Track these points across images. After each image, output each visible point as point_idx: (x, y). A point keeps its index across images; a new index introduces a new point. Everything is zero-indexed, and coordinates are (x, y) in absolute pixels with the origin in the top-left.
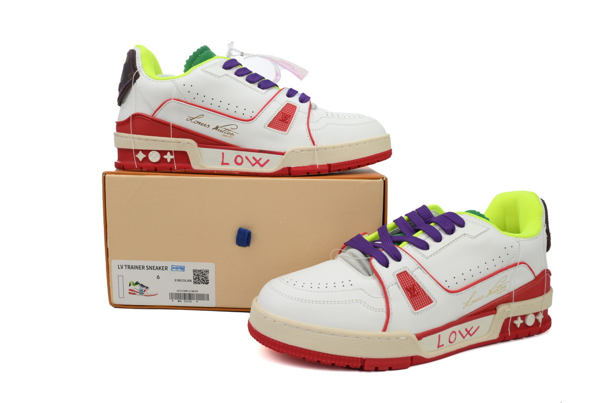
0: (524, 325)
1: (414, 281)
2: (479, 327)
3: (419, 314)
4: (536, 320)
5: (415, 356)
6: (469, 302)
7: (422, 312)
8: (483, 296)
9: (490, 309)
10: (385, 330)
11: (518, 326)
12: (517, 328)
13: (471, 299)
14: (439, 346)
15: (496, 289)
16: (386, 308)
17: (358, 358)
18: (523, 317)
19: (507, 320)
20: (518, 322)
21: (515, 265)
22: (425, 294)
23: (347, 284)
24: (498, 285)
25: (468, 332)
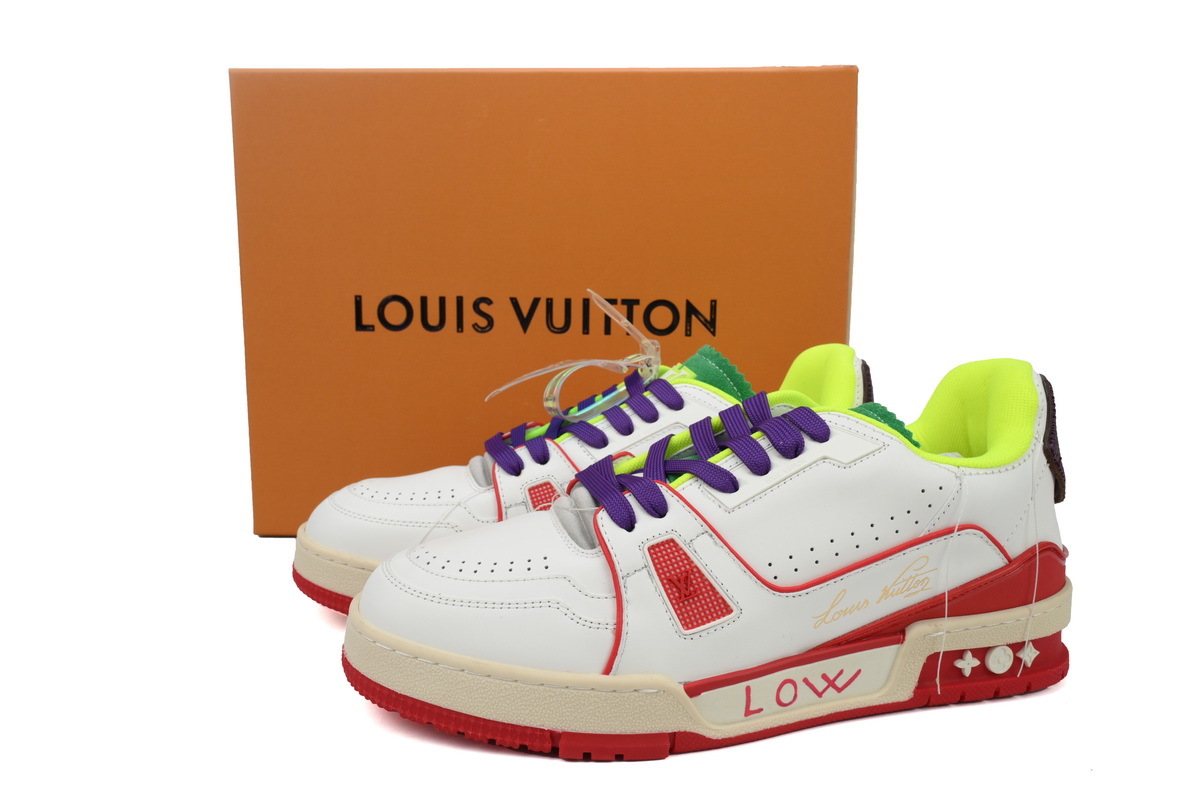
0: (982, 671)
1: (690, 562)
2: (859, 672)
3: (696, 636)
4: (1017, 661)
5: (680, 733)
6: (828, 613)
7: (704, 634)
8: (867, 601)
9: (888, 631)
10: (608, 670)
11: (967, 673)
12: (962, 676)
13: (832, 607)
14: (748, 712)
15: (901, 586)
16: (615, 621)
17: (543, 730)
18: (981, 653)
19: (932, 659)
20: (968, 664)
21: (949, 531)
22: (716, 593)
23: (538, 565)
24: (906, 576)
25: (831, 683)
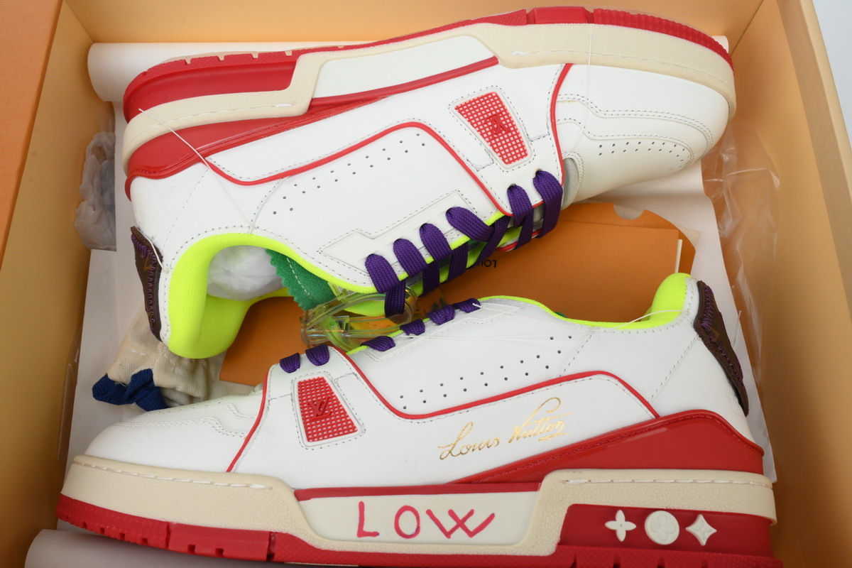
1: (332, 393)
2: (492, 516)
3: (316, 449)
5: (281, 534)
6: (455, 445)
7: (325, 446)
10: (230, 468)
11: (622, 536)
12: (616, 539)
14: (361, 533)
16: (249, 431)
18: (638, 515)
20: (621, 527)
22: (347, 416)
25: (461, 524)
